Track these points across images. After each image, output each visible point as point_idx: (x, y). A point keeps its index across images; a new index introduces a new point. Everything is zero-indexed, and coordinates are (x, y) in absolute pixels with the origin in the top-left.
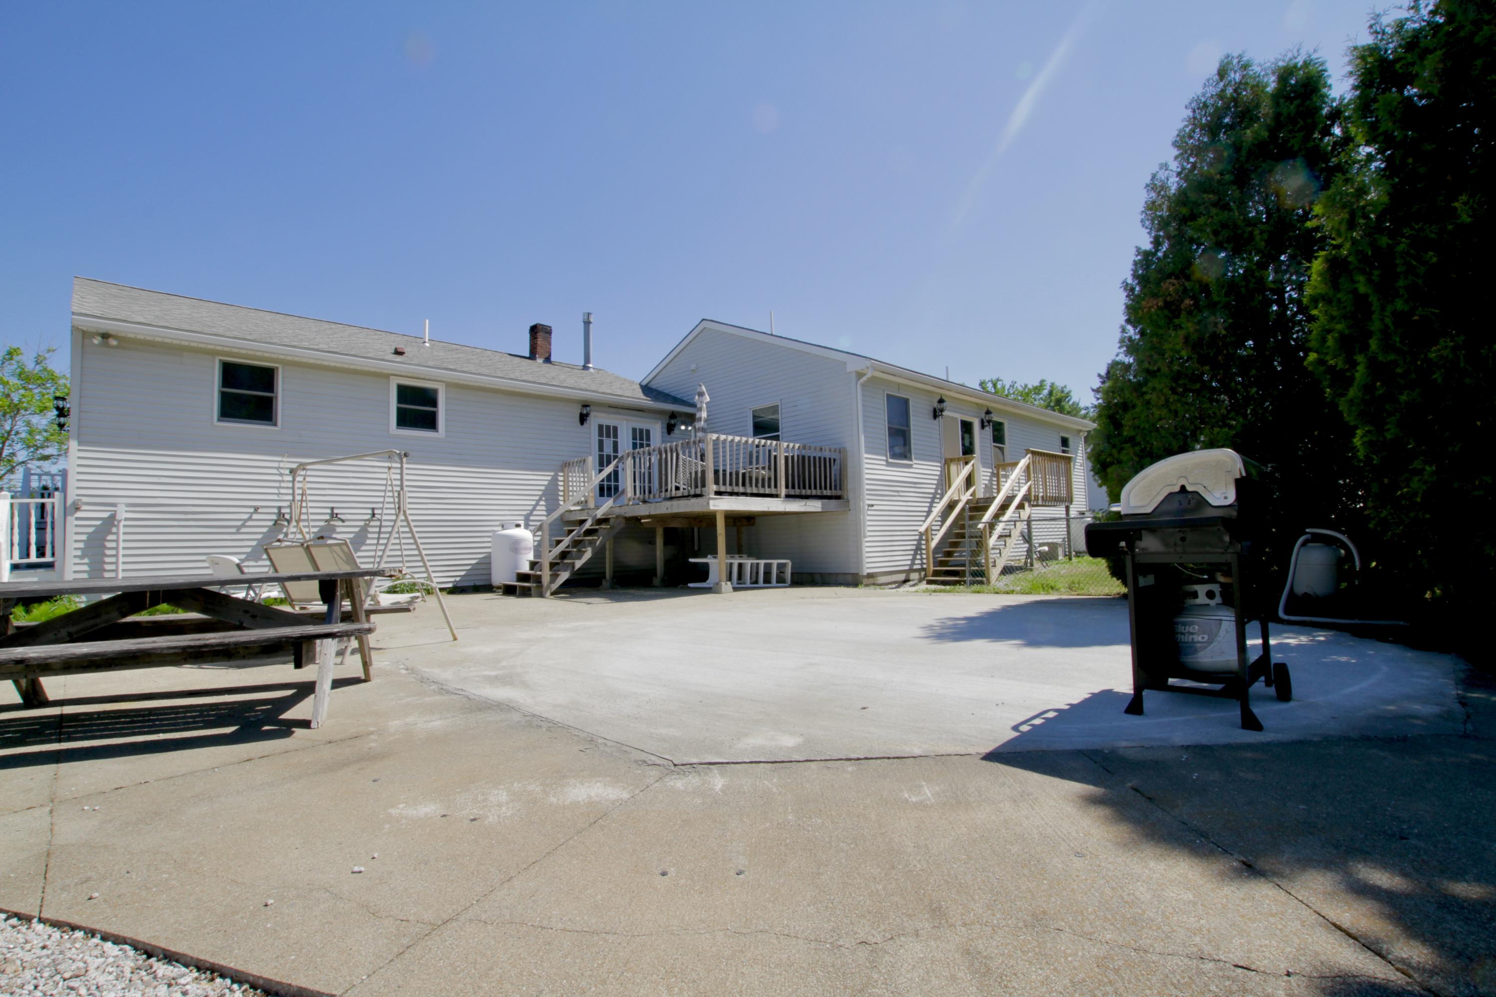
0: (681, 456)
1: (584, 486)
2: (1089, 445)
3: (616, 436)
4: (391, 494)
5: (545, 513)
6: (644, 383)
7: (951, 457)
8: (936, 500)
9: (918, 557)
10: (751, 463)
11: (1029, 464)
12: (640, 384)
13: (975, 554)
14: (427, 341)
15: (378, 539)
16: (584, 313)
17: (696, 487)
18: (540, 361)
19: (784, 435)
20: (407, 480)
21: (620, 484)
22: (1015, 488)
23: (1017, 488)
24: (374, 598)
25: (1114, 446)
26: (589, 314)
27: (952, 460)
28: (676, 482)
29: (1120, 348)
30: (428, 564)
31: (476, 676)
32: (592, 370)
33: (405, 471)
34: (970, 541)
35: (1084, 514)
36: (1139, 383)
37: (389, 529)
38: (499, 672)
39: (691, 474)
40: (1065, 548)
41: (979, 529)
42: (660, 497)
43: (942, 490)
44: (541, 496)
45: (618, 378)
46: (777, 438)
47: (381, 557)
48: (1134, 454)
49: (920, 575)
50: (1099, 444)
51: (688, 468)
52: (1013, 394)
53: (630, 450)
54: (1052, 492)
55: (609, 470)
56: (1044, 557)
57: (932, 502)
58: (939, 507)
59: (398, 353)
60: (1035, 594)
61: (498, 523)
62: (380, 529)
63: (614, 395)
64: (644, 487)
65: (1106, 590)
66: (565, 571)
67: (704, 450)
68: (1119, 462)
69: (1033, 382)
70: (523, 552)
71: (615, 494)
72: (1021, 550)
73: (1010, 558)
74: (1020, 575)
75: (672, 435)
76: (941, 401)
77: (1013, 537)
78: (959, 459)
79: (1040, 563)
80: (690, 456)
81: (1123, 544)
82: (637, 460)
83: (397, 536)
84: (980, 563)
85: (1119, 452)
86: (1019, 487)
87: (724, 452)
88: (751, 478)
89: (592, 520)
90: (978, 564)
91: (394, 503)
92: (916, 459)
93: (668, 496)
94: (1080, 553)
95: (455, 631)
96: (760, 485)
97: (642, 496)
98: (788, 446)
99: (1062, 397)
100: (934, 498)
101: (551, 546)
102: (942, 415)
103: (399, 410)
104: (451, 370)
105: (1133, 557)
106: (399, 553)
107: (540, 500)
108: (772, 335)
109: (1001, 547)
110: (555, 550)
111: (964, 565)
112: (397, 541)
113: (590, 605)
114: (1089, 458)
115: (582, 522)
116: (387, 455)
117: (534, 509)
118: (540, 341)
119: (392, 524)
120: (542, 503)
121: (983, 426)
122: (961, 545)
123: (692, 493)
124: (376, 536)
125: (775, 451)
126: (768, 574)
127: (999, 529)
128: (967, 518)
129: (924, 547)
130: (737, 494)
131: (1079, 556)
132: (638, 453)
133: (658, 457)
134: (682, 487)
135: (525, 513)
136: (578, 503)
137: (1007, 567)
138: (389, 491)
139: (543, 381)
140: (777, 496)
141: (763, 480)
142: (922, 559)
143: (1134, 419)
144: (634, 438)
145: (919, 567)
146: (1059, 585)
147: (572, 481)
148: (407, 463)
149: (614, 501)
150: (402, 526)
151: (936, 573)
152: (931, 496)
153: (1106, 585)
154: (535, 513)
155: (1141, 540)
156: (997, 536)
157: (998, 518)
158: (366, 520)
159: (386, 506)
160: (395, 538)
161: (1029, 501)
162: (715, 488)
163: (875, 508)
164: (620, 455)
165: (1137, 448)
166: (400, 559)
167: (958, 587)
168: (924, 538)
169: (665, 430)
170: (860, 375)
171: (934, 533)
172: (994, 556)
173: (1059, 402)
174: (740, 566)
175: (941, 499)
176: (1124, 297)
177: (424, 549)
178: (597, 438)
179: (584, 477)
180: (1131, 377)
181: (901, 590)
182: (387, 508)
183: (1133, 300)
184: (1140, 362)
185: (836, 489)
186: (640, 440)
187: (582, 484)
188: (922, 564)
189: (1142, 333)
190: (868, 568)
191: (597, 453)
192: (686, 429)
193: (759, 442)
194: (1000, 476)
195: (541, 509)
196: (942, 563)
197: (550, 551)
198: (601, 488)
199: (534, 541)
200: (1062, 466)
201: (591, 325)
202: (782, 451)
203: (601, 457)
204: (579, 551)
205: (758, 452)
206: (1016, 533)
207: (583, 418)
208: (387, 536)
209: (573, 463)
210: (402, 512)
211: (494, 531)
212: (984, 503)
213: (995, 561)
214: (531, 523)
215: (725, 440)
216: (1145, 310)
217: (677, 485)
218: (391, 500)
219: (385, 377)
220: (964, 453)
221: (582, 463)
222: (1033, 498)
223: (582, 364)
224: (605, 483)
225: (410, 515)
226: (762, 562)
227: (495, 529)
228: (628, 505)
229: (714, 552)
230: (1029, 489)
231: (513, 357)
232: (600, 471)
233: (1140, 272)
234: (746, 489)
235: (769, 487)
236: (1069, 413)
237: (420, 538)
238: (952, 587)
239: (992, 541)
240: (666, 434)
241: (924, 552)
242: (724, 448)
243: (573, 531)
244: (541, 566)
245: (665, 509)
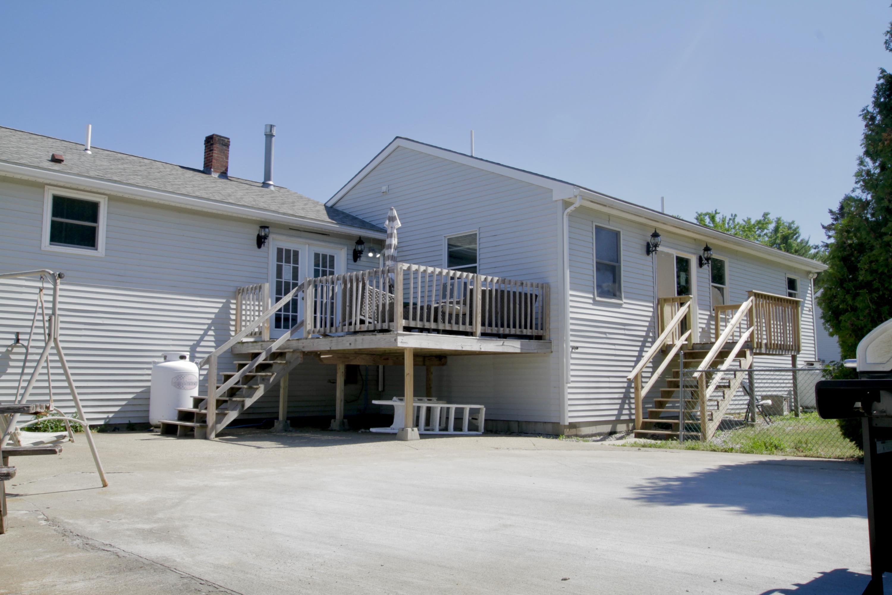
0: (368, 286)
1: (259, 316)
2: (820, 288)
3: (296, 261)
4: (40, 318)
5: (213, 344)
6: (330, 204)
7: (665, 297)
8: (648, 344)
9: (626, 406)
10: (444, 296)
11: (752, 307)
12: (325, 205)
13: (690, 405)
14: (89, 148)
15: (24, 367)
16: (266, 125)
17: (384, 321)
18: (215, 175)
19: (481, 267)
20: (60, 302)
21: (299, 314)
22: (735, 334)
23: (738, 334)
24: (13, 437)
25: (848, 292)
26: (272, 126)
27: (666, 300)
28: (361, 314)
29: (856, 183)
30: (79, 397)
31: (127, 530)
32: (272, 188)
33: (59, 293)
34: (685, 391)
35: (812, 365)
36: (877, 222)
37: (37, 357)
38: (155, 525)
39: (378, 306)
40: (791, 402)
41: (695, 378)
42: (342, 331)
43: (654, 333)
44: (210, 325)
45: (301, 197)
46: (473, 270)
47: (26, 388)
48: (871, 301)
49: (628, 426)
50: (831, 289)
51: (375, 299)
52: (734, 228)
53: (312, 278)
54: (777, 339)
55: (287, 299)
56: (767, 411)
57: (643, 347)
58: (650, 352)
59: (55, 160)
60: (757, 453)
61: (160, 354)
62: (26, 357)
63: (296, 216)
64: (326, 318)
65: (838, 452)
66: (233, 409)
67: (393, 281)
68: (854, 309)
69: (756, 217)
70: (187, 387)
71: (292, 326)
72: (741, 402)
73: (729, 411)
74: (740, 431)
75: (358, 262)
76: (655, 235)
77: (732, 389)
78: (673, 300)
79: (762, 419)
80: (378, 287)
81: (858, 404)
82: (319, 289)
83: (45, 365)
84: (694, 416)
85: (854, 299)
86: (740, 332)
87: (415, 283)
88: (444, 313)
89: (267, 354)
90: (692, 417)
91: (44, 327)
92: (626, 298)
93: (352, 328)
94: (807, 408)
95: (105, 476)
96: (453, 321)
97: (322, 329)
98: (486, 279)
99: (790, 234)
100: (644, 342)
101: (218, 381)
102: (656, 250)
103: (54, 224)
104: (115, 182)
105: (870, 420)
106: (46, 384)
107: (209, 329)
108: (472, 157)
109: (719, 399)
110: (223, 385)
111: (677, 418)
112: (45, 371)
113: (260, 450)
114: (819, 304)
115: (256, 355)
116: (39, 275)
117: (201, 340)
118: (216, 154)
119: (41, 351)
120: (211, 333)
121: (701, 265)
122: (674, 395)
123: (379, 327)
124: (21, 364)
125: (471, 285)
126: (459, 419)
127: (717, 378)
128: (681, 365)
129: (632, 395)
130: (429, 331)
131: (806, 412)
132: (321, 281)
133: (343, 286)
134: (367, 320)
135: (191, 343)
136: (251, 334)
137: (725, 421)
138: (39, 314)
139: (218, 198)
140: (471, 334)
141: (457, 315)
142: (630, 409)
143: (871, 262)
144: (317, 264)
145: (627, 417)
146: (784, 445)
147: (246, 310)
148: (61, 284)
149: (292, 334)
150: (51, 354)
151: (645, 426)
152: (642, 339)
153: (838, 447)
154: (202, 343)
155: (879, 401)
156: (714, 387)
157: (717, 366)
158: (9, 346)
159: (35, 330)
160: (43, 367)
161: (751, 349)
162: (404, 323)
163: (579, 350)
164: (300, 283)
165: (875, 295)
166: (47, 391)
167: (670, 442)
168: (633, 385)
169: (351, 257)
170: (567, 204)
171: (644, 380)
172: (712, 408)
173: (785, 239)
174: (429, 409)
175: (653, 342)
176: (864, 127)
177: (74, 381)
178: (275, 263)
179: (259, 306)
180: (869, 216)
181: (607, 443)
182: (35, 334)
183: (872, 131)
184: (879, 200)
185: (537, 328)
186: (323, 267)
187: (257, 313)
188: (630, 414)
189: (883, 167)
190: (570, 417)
191: (275, 279)
192: (374, 256)
193: (454, 274)
194: (719, 319)
195: (210, 340)
196: (653, 415)
197: (218, 387)
198: (278, 318)
199: (200, 375)
200: (789, 310)
201: (274, 139)
202: (479, 285)
203: (279, 284)
204: (250, 388)
205: (452, 285)
206: (736, 384)
207: (261, 241)
208: (35, 364)
209: (248, 290)
210: (52, 339)
211: (155, 363)
212: (701, 348)
213: (712, 414)
214: (197, 355)
215: (417, 271)
216: (886, 143)
217: (362, 318)
218: (41, 324)
219: (41, 186)
220: (679, 293)
221: (258, 291)
222: (755, 346)
223: (262, 180)
224: (283, 313)
225: (61, 341)
226: (453, 407)
227: (156, 360)
228: (306, 339)
229: (401, 394)
230: (752, 335)
231: (185, 170)
232: (278, 300)
233: (882, 100)
234: (438, 325)
235: (464, 323)
236: (796, 251)
237: (70, 368)
238: (664, 442)
239: (709, 392)
240: (352, 262)
241: (633, 401)
242: (416, 278)
243: (244, 365)
244: (206, 403)
245: (348, 344)
